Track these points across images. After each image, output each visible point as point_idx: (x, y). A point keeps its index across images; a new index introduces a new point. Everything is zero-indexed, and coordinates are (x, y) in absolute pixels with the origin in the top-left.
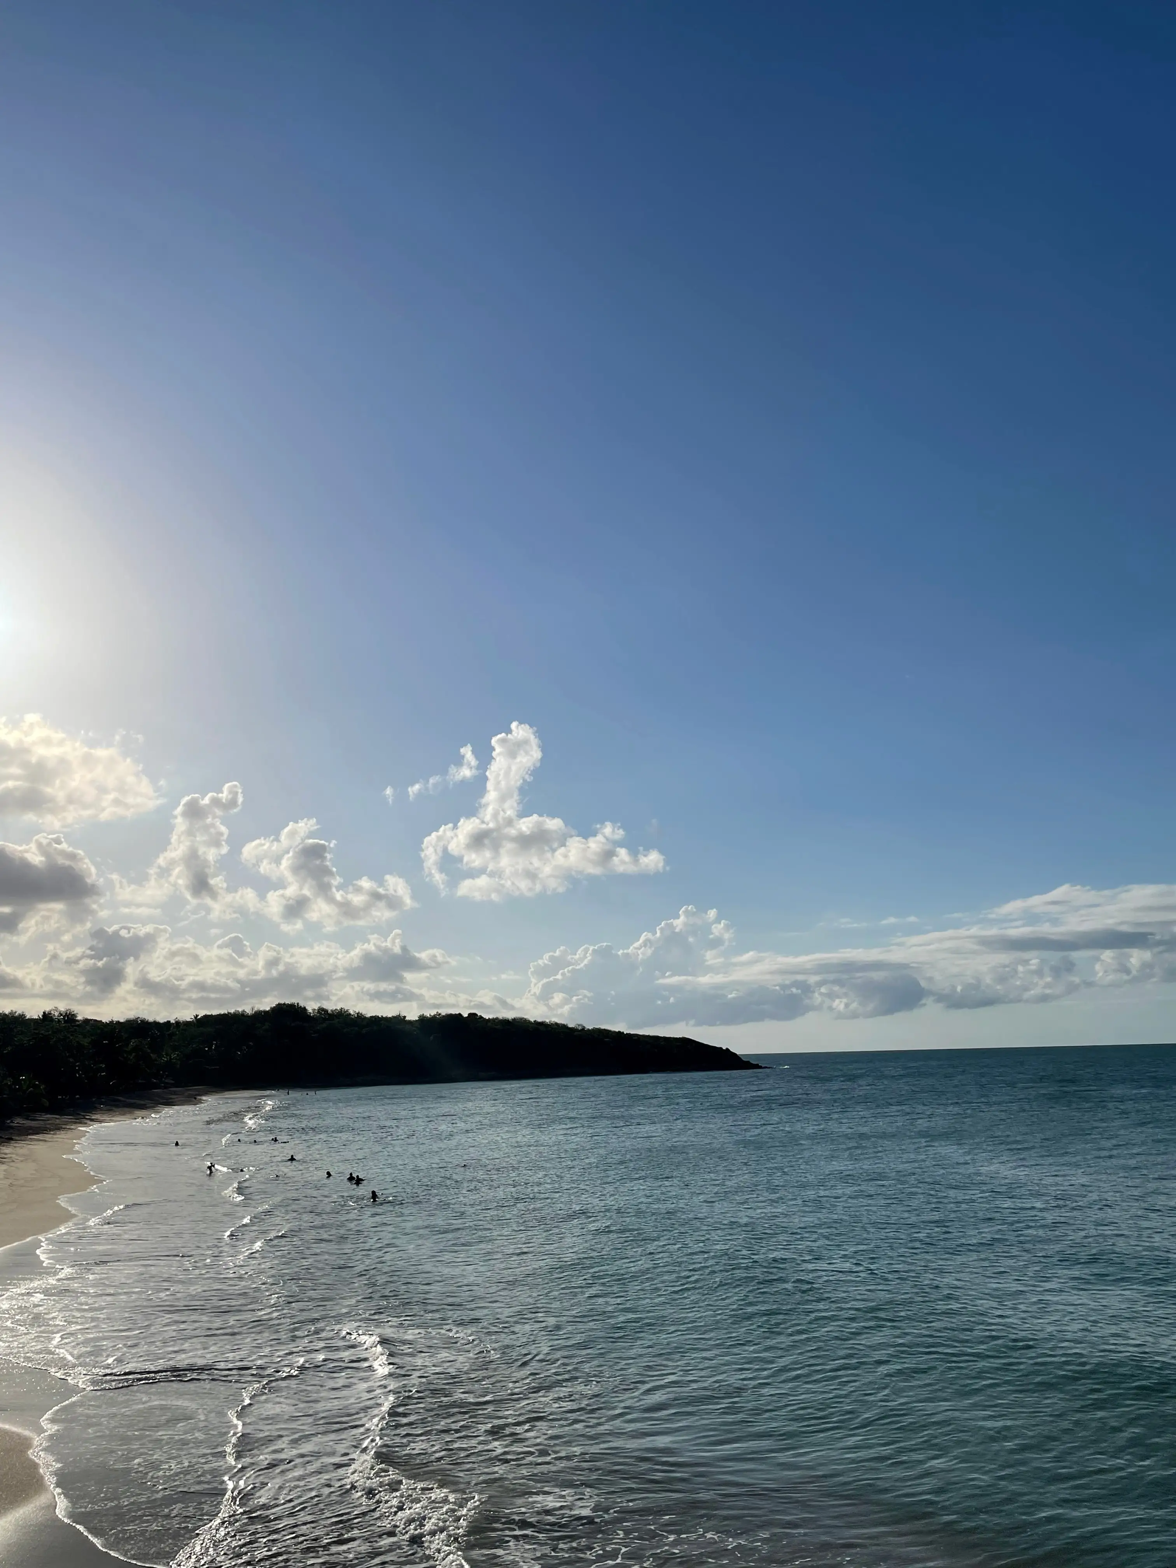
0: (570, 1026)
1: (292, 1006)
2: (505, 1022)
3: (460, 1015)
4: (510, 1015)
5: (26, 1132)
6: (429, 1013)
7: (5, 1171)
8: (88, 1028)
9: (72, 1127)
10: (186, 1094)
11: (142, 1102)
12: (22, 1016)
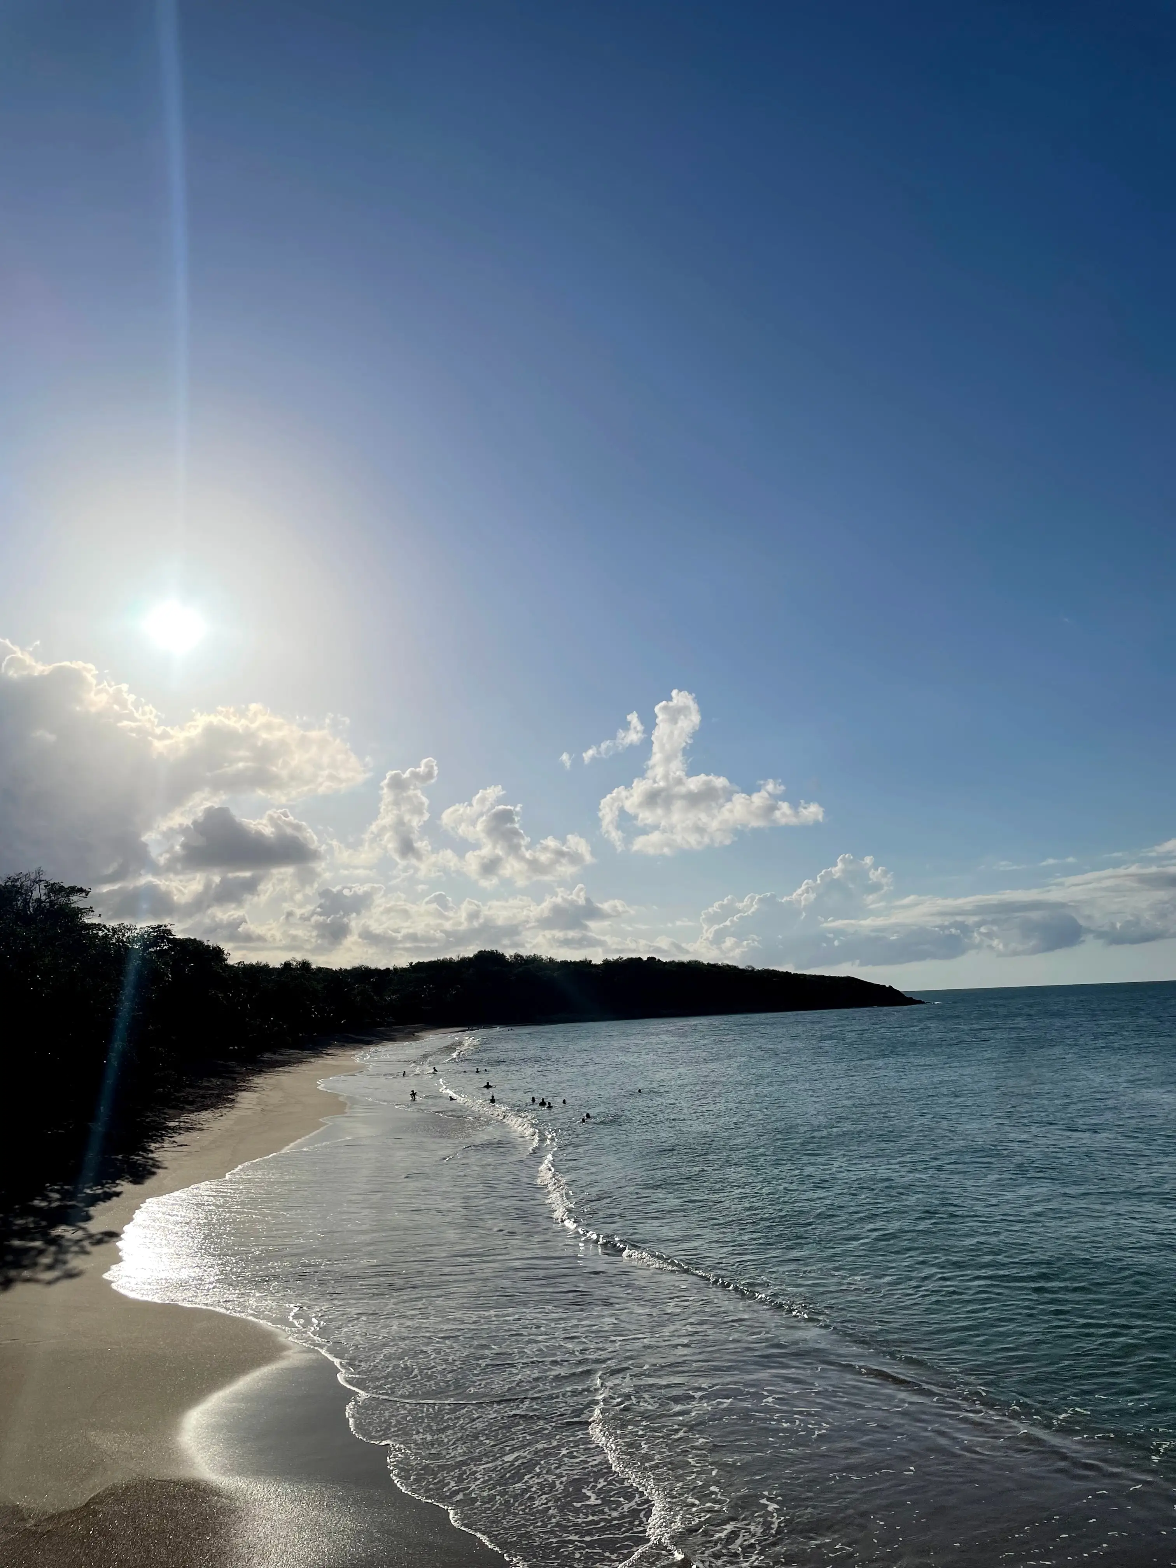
0: (741, 967)
1: (492, 953)
2: (681, 965)
3: (640, 958)
4: (685, 959)
5: (273, 1065)
6: (612, 957)
7: (257, 1098)
8: (321, 975)
9: (312, 1060)
10: (406, 1031)
11: (369, 1039)
12: (266, 967)
